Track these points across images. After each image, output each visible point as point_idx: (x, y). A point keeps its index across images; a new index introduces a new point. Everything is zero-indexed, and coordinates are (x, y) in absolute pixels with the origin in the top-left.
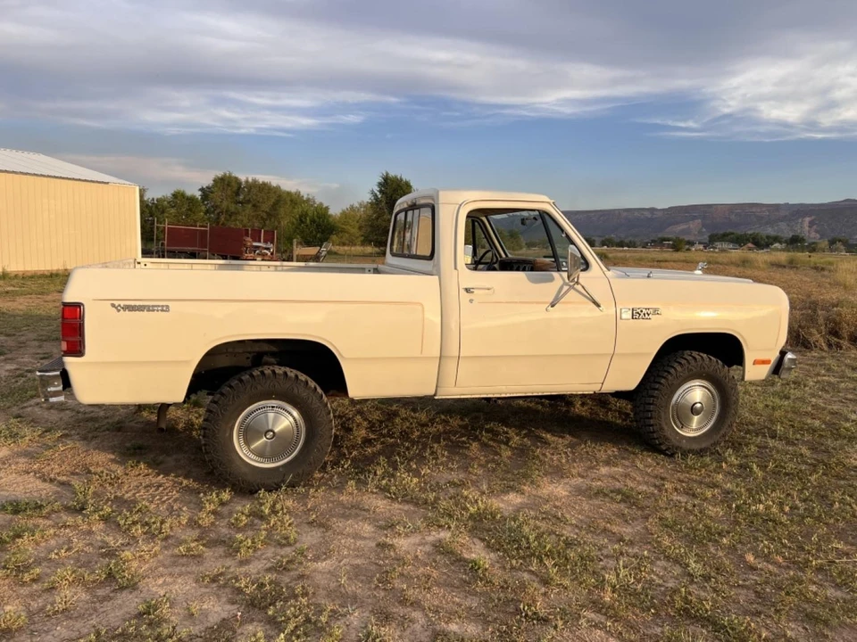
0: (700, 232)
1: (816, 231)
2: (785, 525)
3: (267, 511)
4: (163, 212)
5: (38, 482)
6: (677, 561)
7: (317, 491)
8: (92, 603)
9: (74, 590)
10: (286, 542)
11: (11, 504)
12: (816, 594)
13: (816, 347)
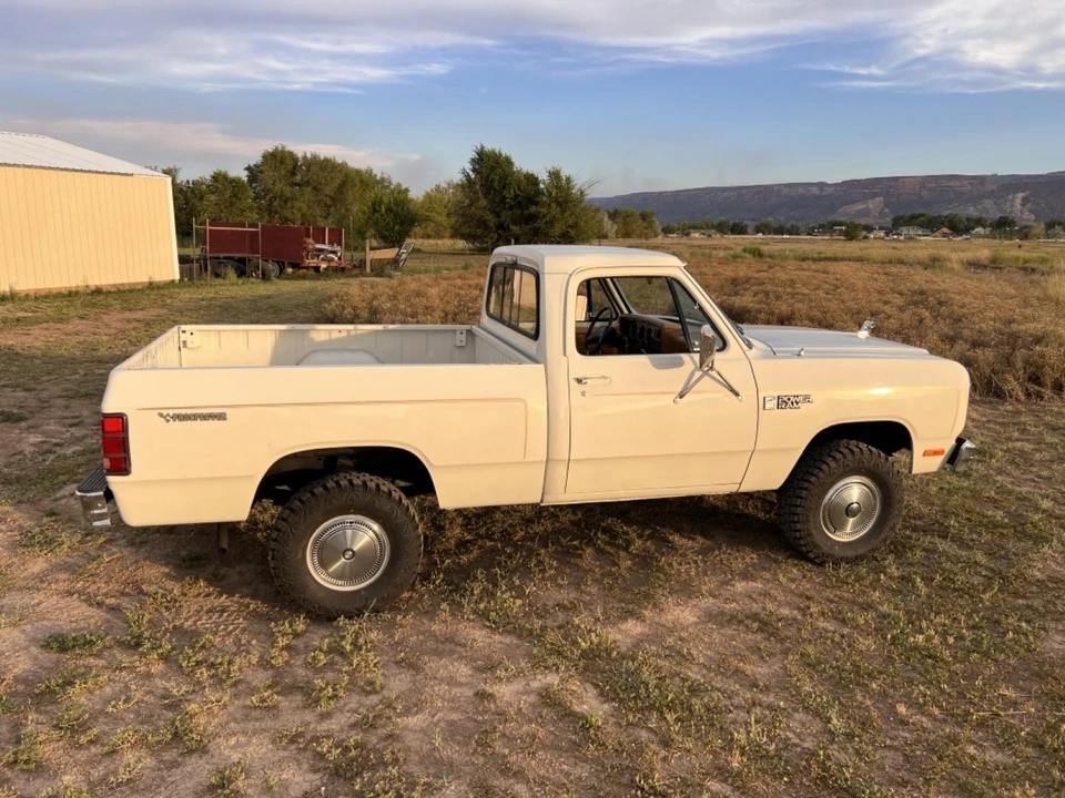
0: (882, 214)
1: (1031, 211)
2: (947, 663)
3: (348, 648)
4: (201, 199)
5: (84, 606)
6: (817, 714)
7: (404, 617)
8: (159, 770)
9: (137, 754)
10: (371, 688)
11: (56, 640)
12: (973, 758)
13: (1011, 397)
